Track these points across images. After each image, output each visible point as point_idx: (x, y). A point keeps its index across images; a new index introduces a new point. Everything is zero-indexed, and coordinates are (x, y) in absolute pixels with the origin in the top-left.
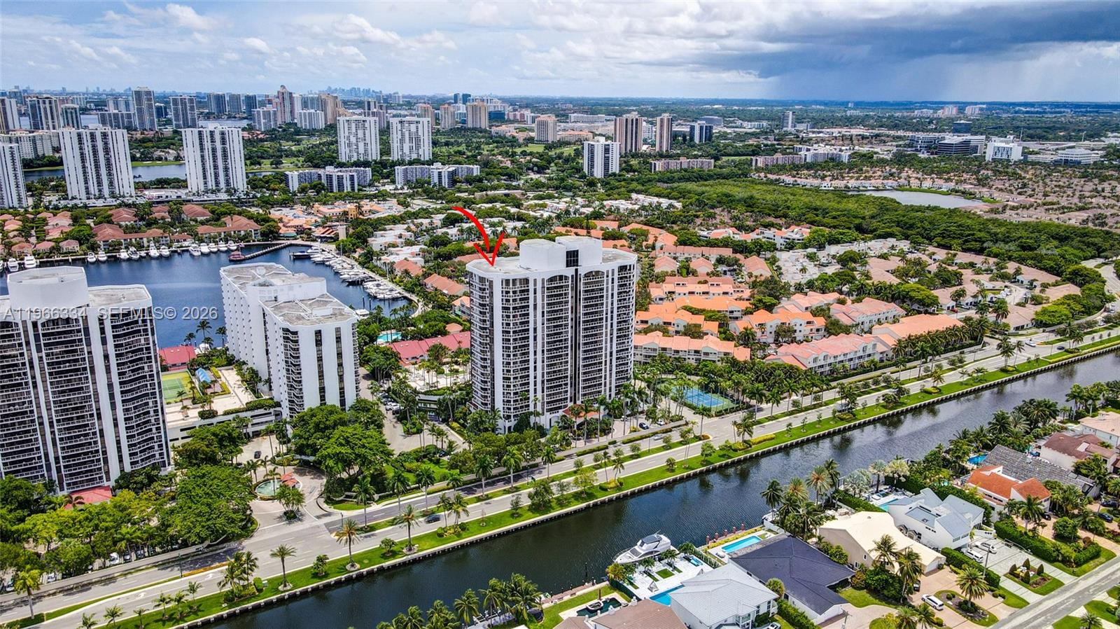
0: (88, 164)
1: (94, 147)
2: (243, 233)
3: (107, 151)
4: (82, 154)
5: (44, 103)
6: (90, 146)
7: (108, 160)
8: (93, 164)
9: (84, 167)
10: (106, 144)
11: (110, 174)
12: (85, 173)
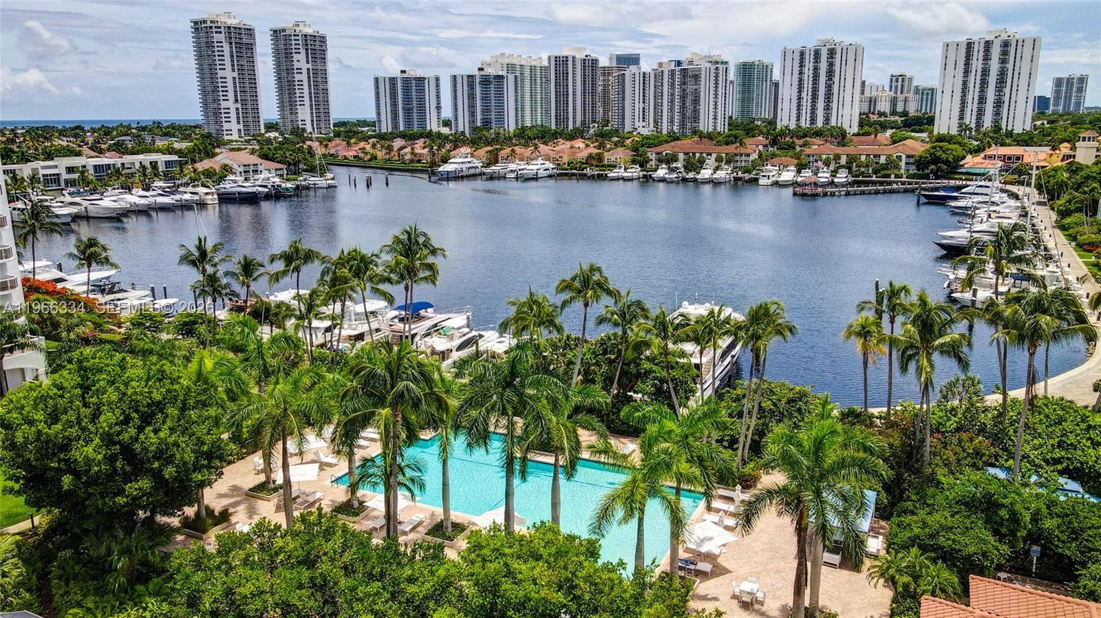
0: (804, 95)
1: (816, 69)
2: (883, 160)
3: (830, 74)
4: (801, 81)
5: (897, 81)
6: (812, 68)
7: (829, 88)
8: (810, 94)
9: (799, 98)
10: (831, 65)
11: (828, 108)
12: (799, 106)
